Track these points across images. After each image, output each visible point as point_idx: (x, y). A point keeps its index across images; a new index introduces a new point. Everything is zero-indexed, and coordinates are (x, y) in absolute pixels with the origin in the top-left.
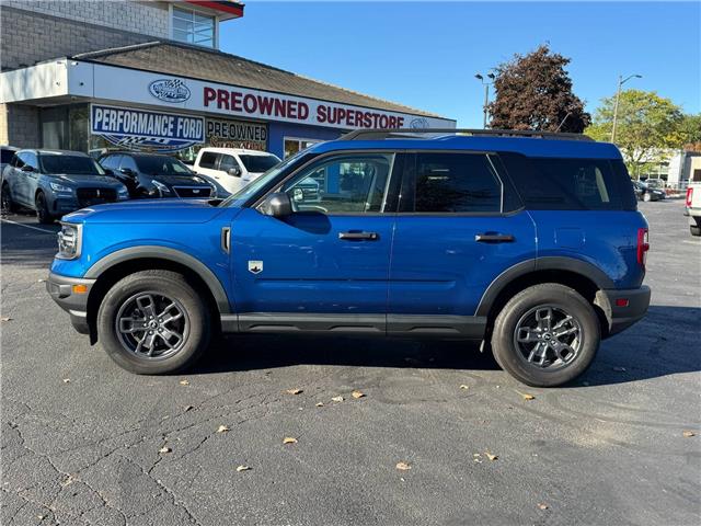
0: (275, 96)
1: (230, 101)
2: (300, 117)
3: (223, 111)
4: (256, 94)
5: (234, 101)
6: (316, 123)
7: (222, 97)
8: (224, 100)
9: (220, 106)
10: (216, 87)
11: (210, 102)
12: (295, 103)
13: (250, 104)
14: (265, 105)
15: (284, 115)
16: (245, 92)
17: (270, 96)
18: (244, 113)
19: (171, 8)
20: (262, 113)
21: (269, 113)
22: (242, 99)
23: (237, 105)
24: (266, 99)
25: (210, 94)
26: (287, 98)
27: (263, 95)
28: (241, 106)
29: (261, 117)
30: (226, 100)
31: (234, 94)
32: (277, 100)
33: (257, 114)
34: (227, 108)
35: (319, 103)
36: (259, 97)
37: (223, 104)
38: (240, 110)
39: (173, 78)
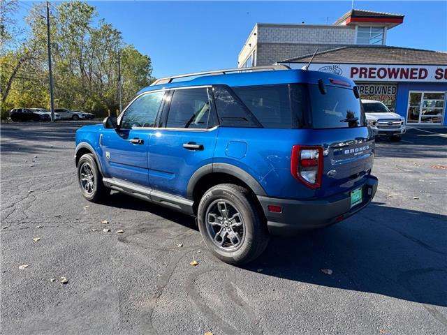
0: (401, 67)
1: (368, 73)
2: (420, 77)
3: (363, 79)
4: (386, 67)
5: (370, 73)
6: (434, 80)
7: (362, 72)
8: (364, 73)
9: (360, 77)
10: (359, 67)
11: (354, 75)
12: (417, 69)
13: (382, 73)
14: (393, 73)
15: (407, 78)
16: (378, 67)
17: (396, 67)
18: (378, 79)
19: (356, 28)
20: (390, 77)
21: (396, 77)
22: (376, 71)
23: (372, 75)
24: (394, 69)
25: (355, 71)
26: (410, 67)
27: (391, 67)
28: (376, 75)
29: (389, 80)
30: (365, 73)
31: (371, 69)
32: (403, 70)
33: (387, 79)
34: (365, 77)
35: (436, 68)
36: (389, 69)
37: (363, 75)
38: (375, 77)
39: (332, 65)
